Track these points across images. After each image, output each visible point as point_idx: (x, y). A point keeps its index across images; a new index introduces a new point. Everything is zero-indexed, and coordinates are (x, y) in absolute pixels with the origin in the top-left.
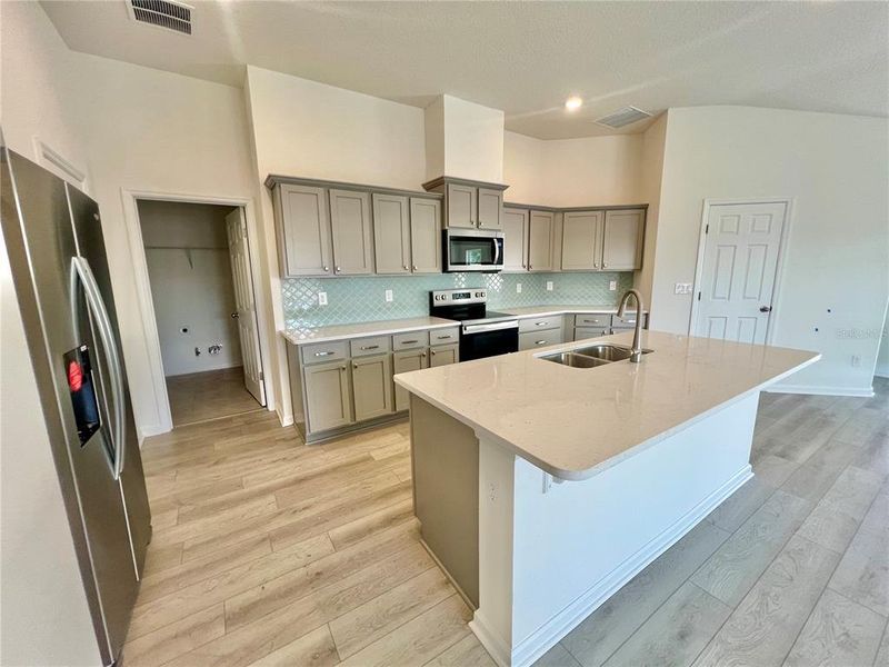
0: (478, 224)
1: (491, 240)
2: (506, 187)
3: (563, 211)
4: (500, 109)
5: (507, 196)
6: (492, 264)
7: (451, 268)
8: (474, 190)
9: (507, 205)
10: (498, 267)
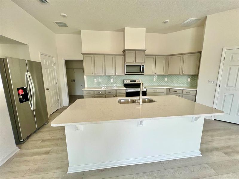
0: (136, 61)
1: (140, 66)
2: (145, 50)
3: (169, 55)
4: (144, 28)
5: (147, 53)
6: (140, 72)
7: (126, 74)
8: (134, 52)
9: (146, 55)
10: (142, 73)
